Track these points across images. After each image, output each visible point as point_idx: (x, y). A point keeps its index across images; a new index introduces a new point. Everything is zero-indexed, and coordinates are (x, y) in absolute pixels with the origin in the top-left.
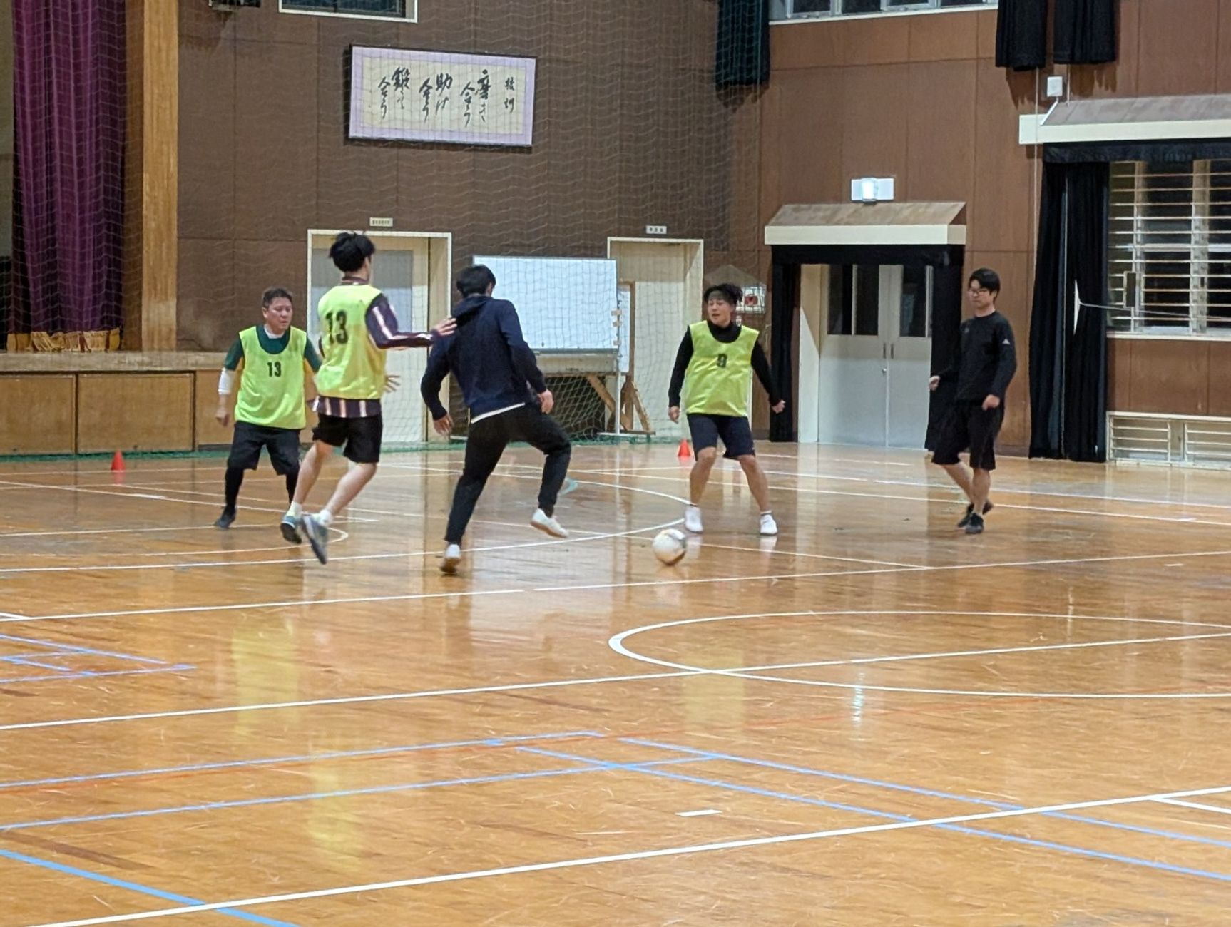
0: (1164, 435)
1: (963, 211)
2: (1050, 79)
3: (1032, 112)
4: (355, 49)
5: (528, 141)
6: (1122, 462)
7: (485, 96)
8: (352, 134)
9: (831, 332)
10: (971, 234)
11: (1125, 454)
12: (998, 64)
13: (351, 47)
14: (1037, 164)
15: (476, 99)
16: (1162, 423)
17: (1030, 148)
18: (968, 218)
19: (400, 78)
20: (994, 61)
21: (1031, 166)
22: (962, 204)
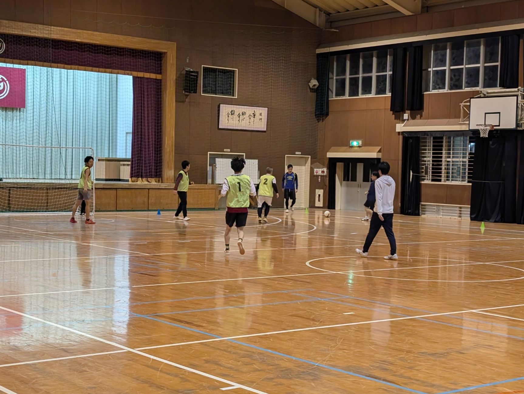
0: (434, 209)
1: (381, 149)
2: (405, 115)
3: (400, 123)
4: (221, 105)
5: (265, 129)
6: (423, 216)
7: (254, 118)
8: (220, 127)
9: (344, 180)
10: (383, 156)
11: (424, 214)
12: (391, 110)
13: (220, 104)
14: (401, 137)
15: (252, 119)
16: (434, 206)
17: (399, 133)
18: (382, 151)
19: (232, 113)
20: (390, 110)
21: (399, 137)
22: (380, 147)
